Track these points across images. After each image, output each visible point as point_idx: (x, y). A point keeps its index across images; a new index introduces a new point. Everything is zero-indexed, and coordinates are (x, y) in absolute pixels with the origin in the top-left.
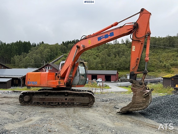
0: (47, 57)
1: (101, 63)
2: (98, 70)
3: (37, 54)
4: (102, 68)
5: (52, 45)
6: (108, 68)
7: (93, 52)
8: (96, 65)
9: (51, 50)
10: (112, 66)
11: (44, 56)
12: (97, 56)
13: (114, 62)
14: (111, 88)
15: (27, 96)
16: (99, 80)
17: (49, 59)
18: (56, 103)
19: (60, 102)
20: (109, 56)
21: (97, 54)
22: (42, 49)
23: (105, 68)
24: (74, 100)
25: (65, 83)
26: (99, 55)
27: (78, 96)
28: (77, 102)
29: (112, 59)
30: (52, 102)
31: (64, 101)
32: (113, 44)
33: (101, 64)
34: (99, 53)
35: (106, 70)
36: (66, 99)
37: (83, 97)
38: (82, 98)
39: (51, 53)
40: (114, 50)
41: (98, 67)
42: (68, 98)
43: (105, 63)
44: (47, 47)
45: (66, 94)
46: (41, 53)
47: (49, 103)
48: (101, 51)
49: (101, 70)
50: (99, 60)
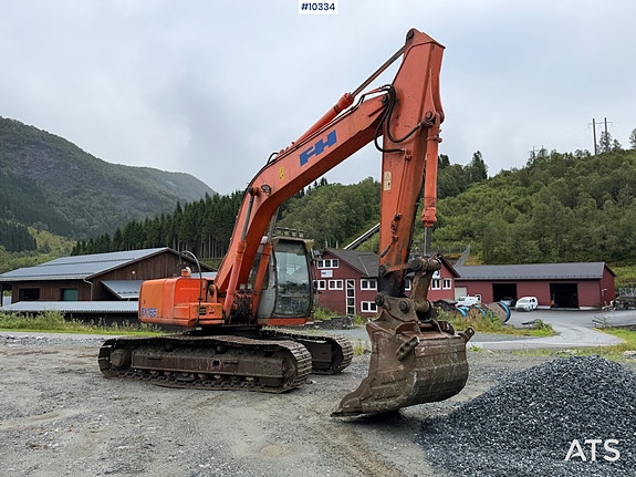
0: (334, 226)
1: (539, 236)
2: (526, 263)
3: (305, 222)
4: (544, 256)
5: (350, 187)
6: (566, 255)
7: (504, 196)
8: (517, 245)
9: (348, 203)
10: (587, 245)
11: (328, 226)
12: (520, 208)
13: (595, 229)
14: (558, 334)
15: (117, 351)
16: (525, 302)
17: (343, 234)
18: (189, 374)
19: (217, 372)
20: (571, 202)
21: (522, 200)
22: (319, 204)
23: (554, 252)
24: (239, 366)
25: (224, 313)
26: (528, 203)
27: (251, 355)
28: (247, 374)
29: (584, 216)
30: (180, 373)
31: (211, 370)
32: (593, 154)
33: (539, 238)
34: (529, 197)
35: (558, 262)
36: (216, 363)
37: (265, 359)
38: (261, 360)
39: (346, 212)
40: (595, 178)
41: (524, 251)
42: (221, 359)
43: (554, 235)
44: (336, 194)
45: (219, 348)
46: (317, 216)
47: (172, 372)
48: (537, 189)
49: (537, 262)
50: (530, 224)
